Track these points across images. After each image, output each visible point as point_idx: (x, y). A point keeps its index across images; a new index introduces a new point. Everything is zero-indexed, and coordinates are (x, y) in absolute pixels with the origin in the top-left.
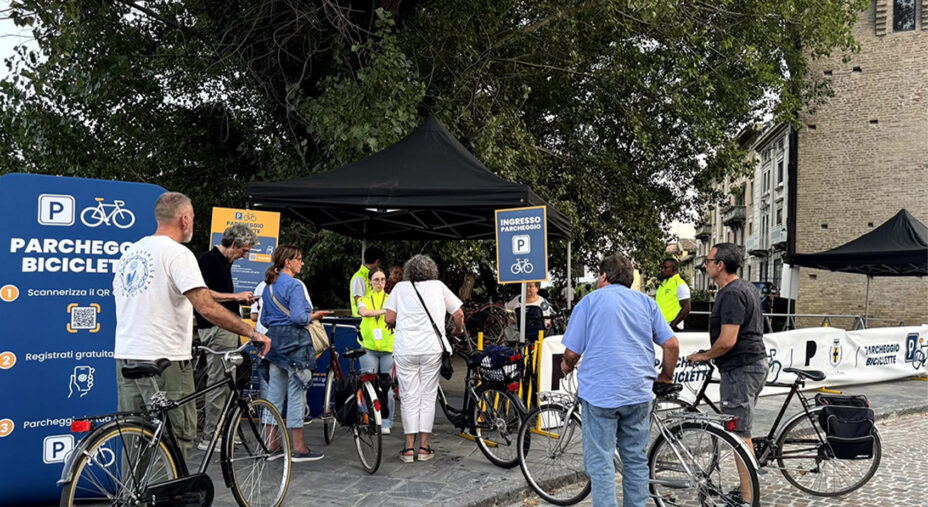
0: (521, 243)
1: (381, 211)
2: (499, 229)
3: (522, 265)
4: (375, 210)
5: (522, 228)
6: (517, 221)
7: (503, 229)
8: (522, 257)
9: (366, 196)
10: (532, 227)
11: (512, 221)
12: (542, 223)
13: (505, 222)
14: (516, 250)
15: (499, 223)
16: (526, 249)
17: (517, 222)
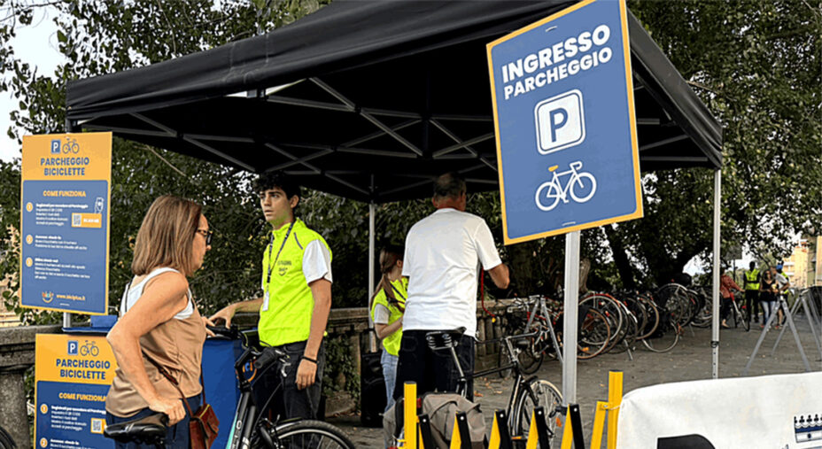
0: (559, 118)
1: (254, 94)
2: (501, 93)
3: (564, 181)
4: (244, 94)
5: (560, 73)
6: (544, 57)
7: (508, 91)
8: (564, 157)
9: (226, 66)
10: (586, 64)
11: (530, 63)
12: (614, 42)
13: (514, 70)
14: (546, 143)
15: (499, 75)
16: (572, 133)
17: (545, 61)
